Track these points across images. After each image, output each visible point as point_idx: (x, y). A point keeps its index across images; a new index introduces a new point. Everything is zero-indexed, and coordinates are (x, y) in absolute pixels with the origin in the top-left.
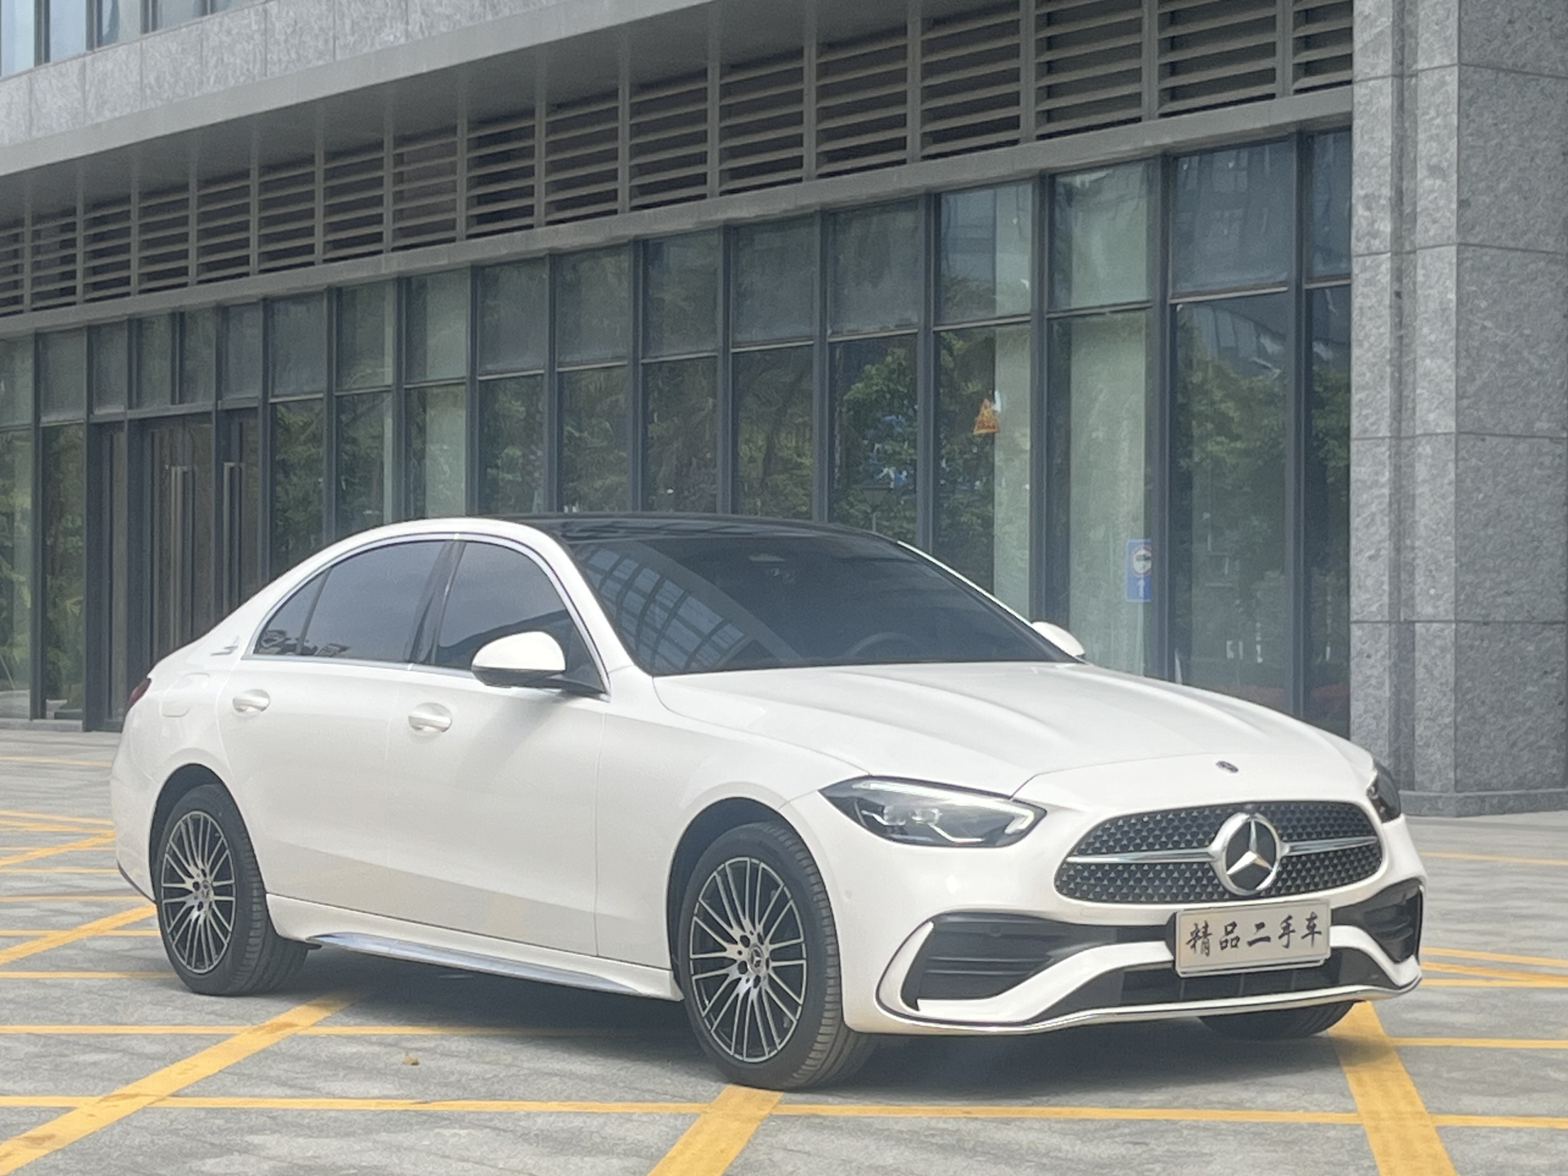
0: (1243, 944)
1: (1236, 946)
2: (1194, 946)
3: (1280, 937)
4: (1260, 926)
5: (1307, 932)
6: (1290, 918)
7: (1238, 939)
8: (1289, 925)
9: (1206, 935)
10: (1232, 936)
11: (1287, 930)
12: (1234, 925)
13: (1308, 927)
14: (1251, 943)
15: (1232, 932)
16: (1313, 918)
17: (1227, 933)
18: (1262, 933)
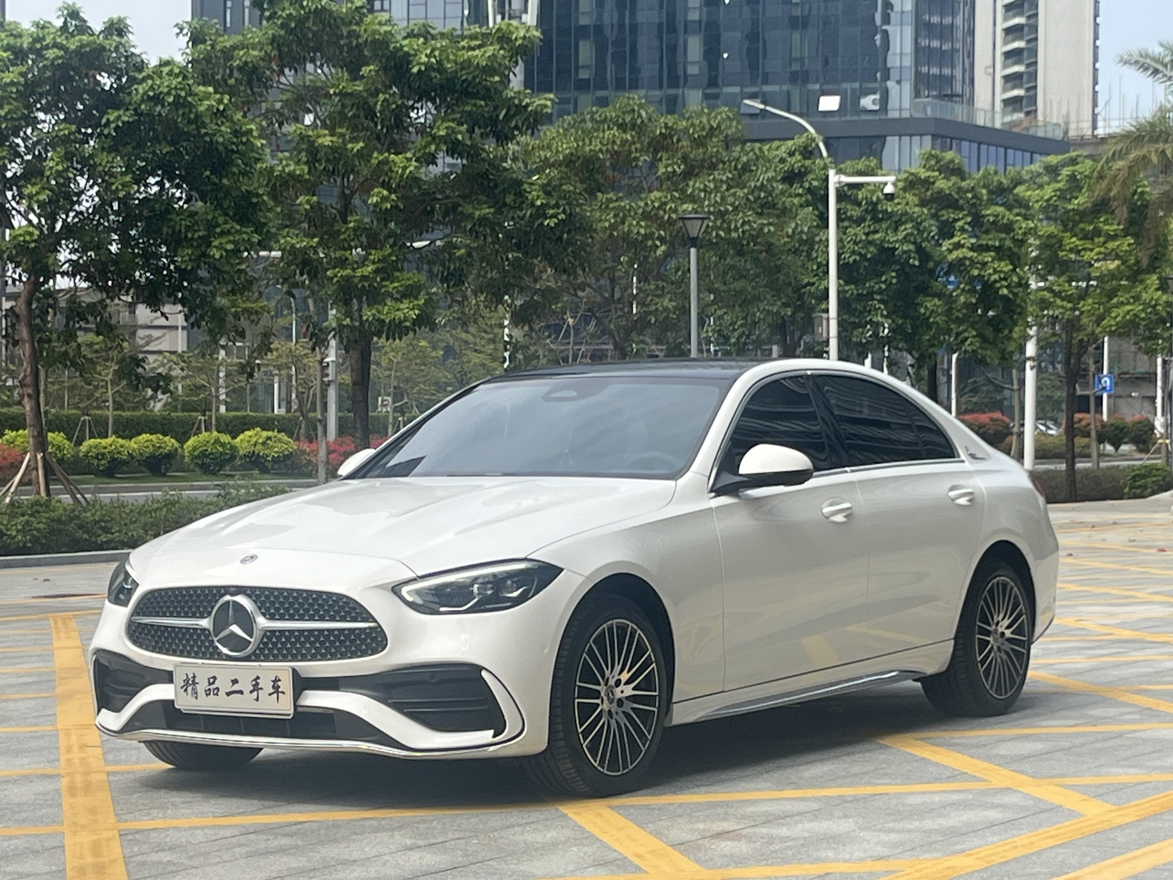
0: (222, 693)
1: (217, 694)
2: (186, 690)
3: (251, 692)
4: (235, 682)
5: (272, 691)
6: (258, 678)
7: (218, 689)
8: (258, 684)
9: (194, 683)
10: (214, 686)
11: (256, 687)
12: (215, 678)
13: (273, 687)
14: (228, 694)
15: (213, 683)
16: (276, 680)
17: (210, 684)
18: (236, 687)
